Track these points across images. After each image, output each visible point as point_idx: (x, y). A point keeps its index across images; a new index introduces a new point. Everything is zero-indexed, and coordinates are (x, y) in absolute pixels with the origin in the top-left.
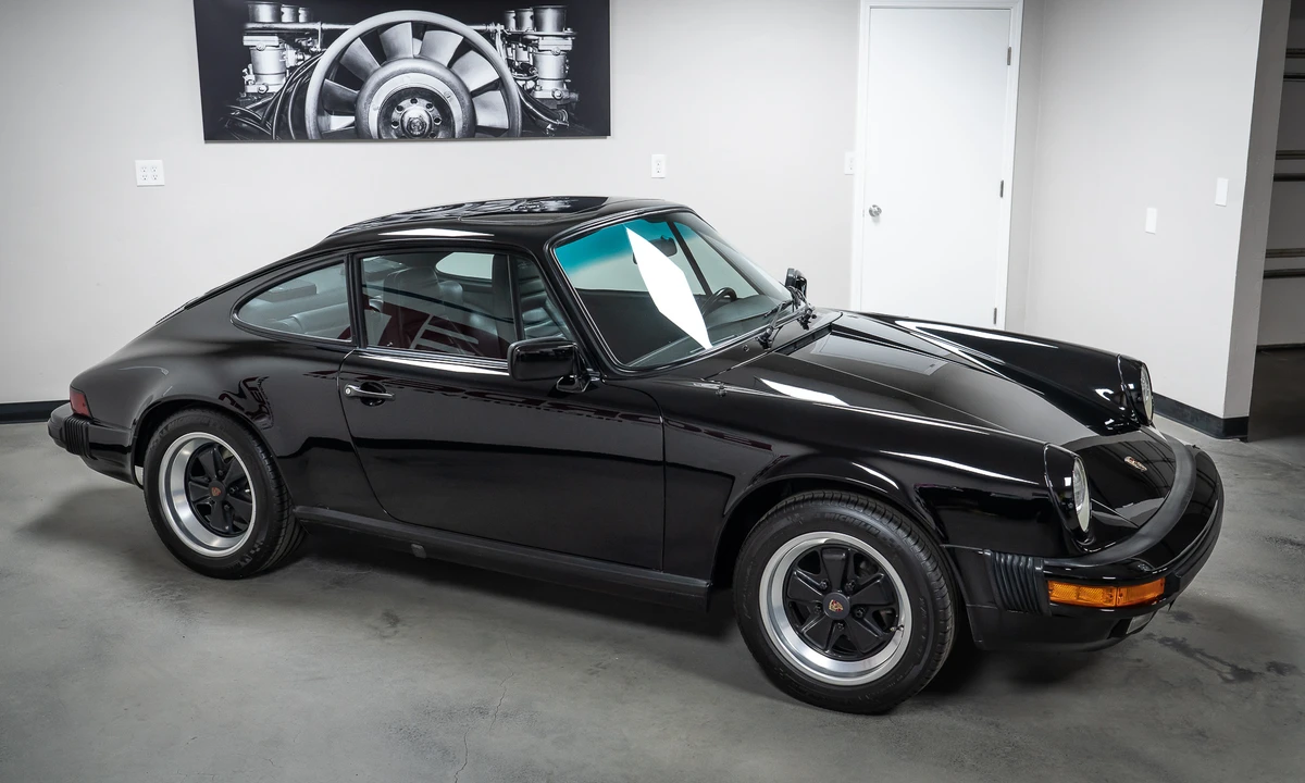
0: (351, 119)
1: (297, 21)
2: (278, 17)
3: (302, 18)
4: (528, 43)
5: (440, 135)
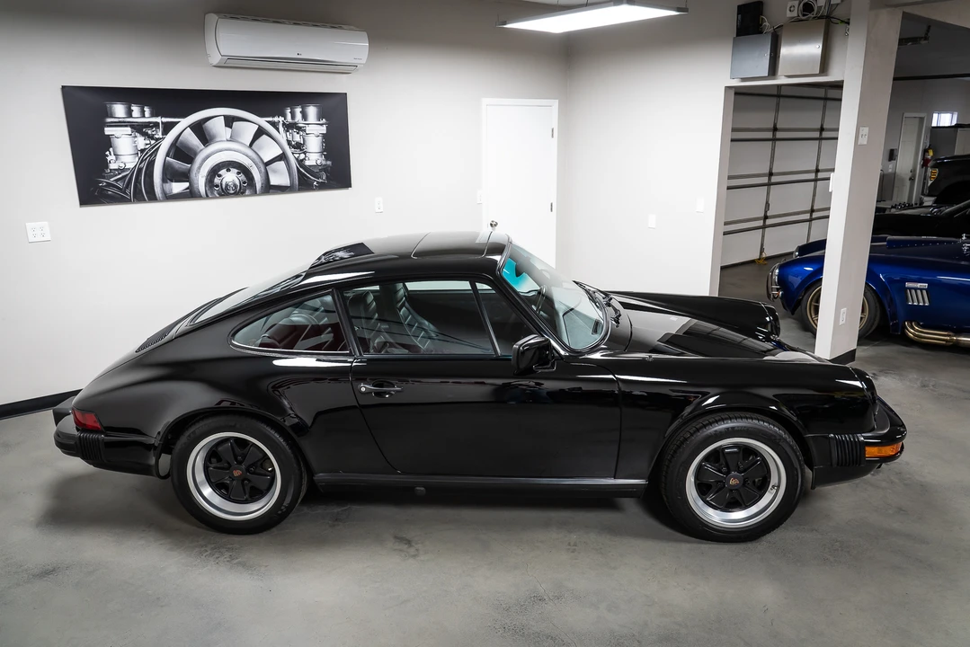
0: (187, 184)
1: (144, 116)
2: (129, 113)
3: (147, 114)
4: (299, 129)
5: (247, 192)
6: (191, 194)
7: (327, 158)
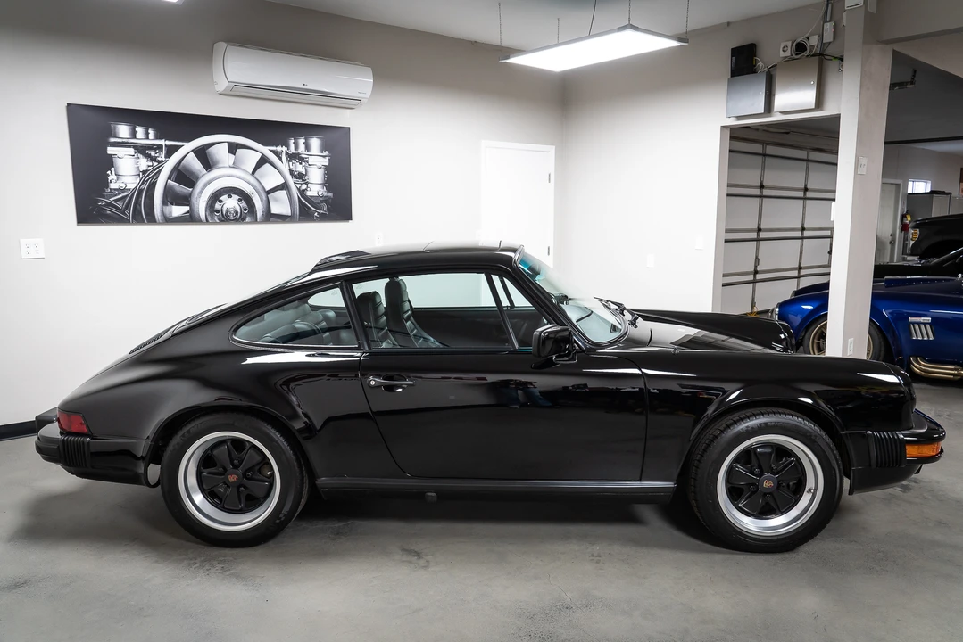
0: (187, 208)
1: (148, 138)
2: (134, 134)
3: (151, 136)
4: (302, 160)
5: (248, 219)
6: (191, 218)
7: (328, 190)
